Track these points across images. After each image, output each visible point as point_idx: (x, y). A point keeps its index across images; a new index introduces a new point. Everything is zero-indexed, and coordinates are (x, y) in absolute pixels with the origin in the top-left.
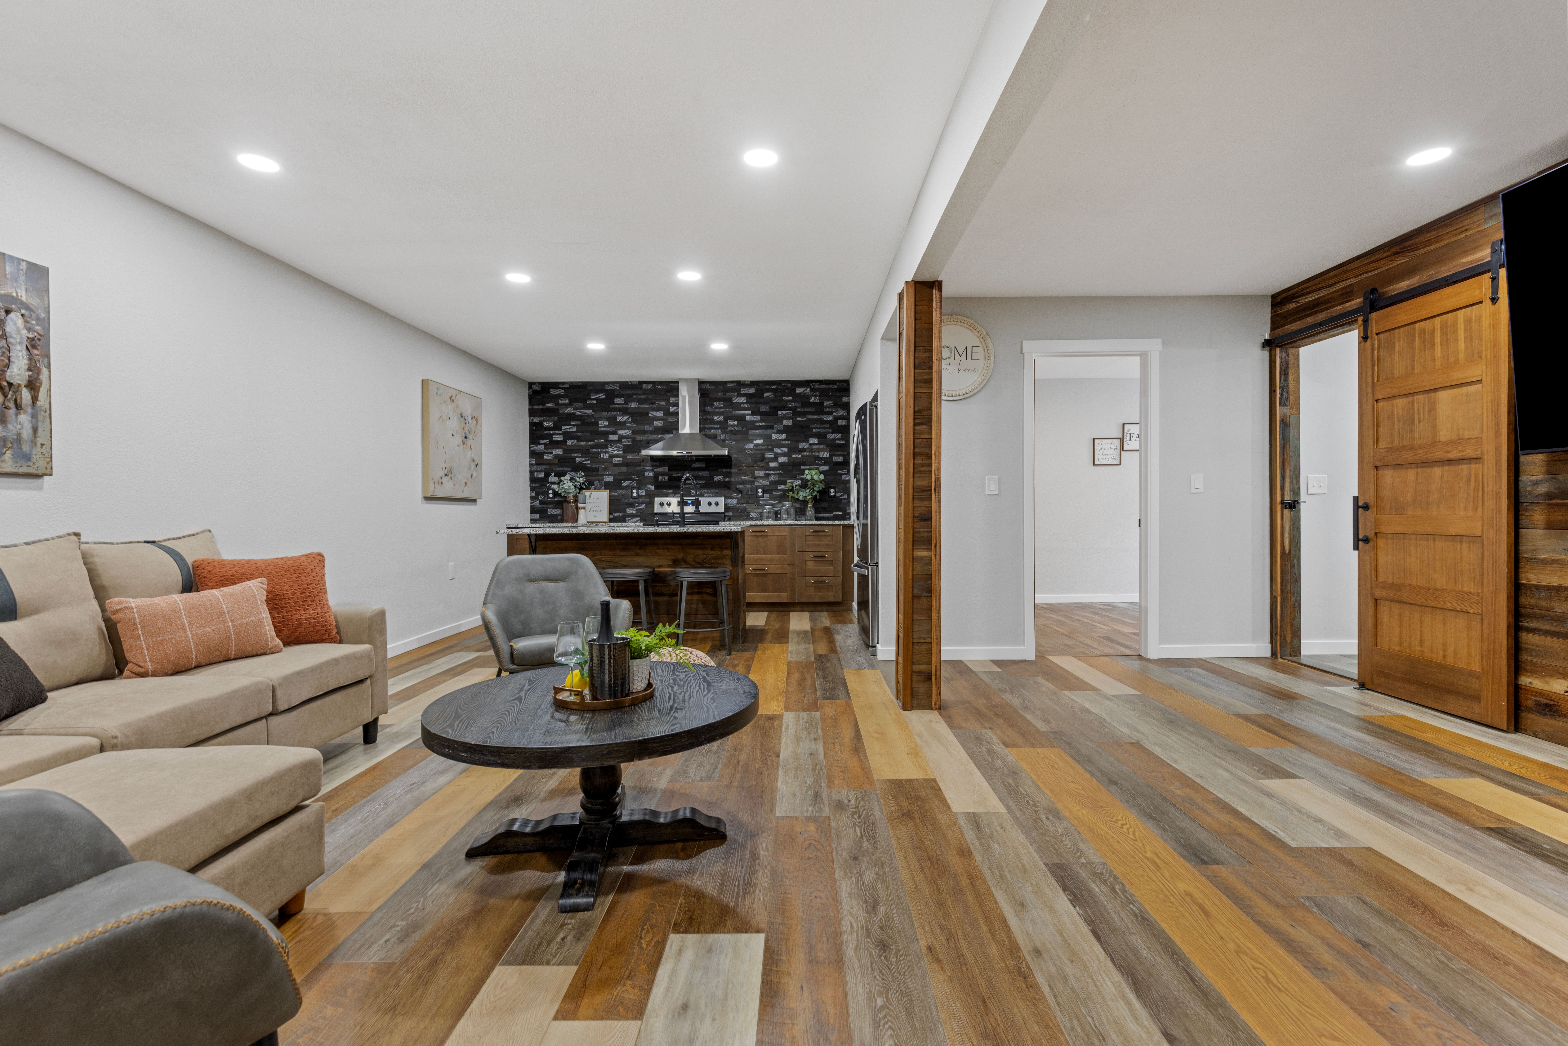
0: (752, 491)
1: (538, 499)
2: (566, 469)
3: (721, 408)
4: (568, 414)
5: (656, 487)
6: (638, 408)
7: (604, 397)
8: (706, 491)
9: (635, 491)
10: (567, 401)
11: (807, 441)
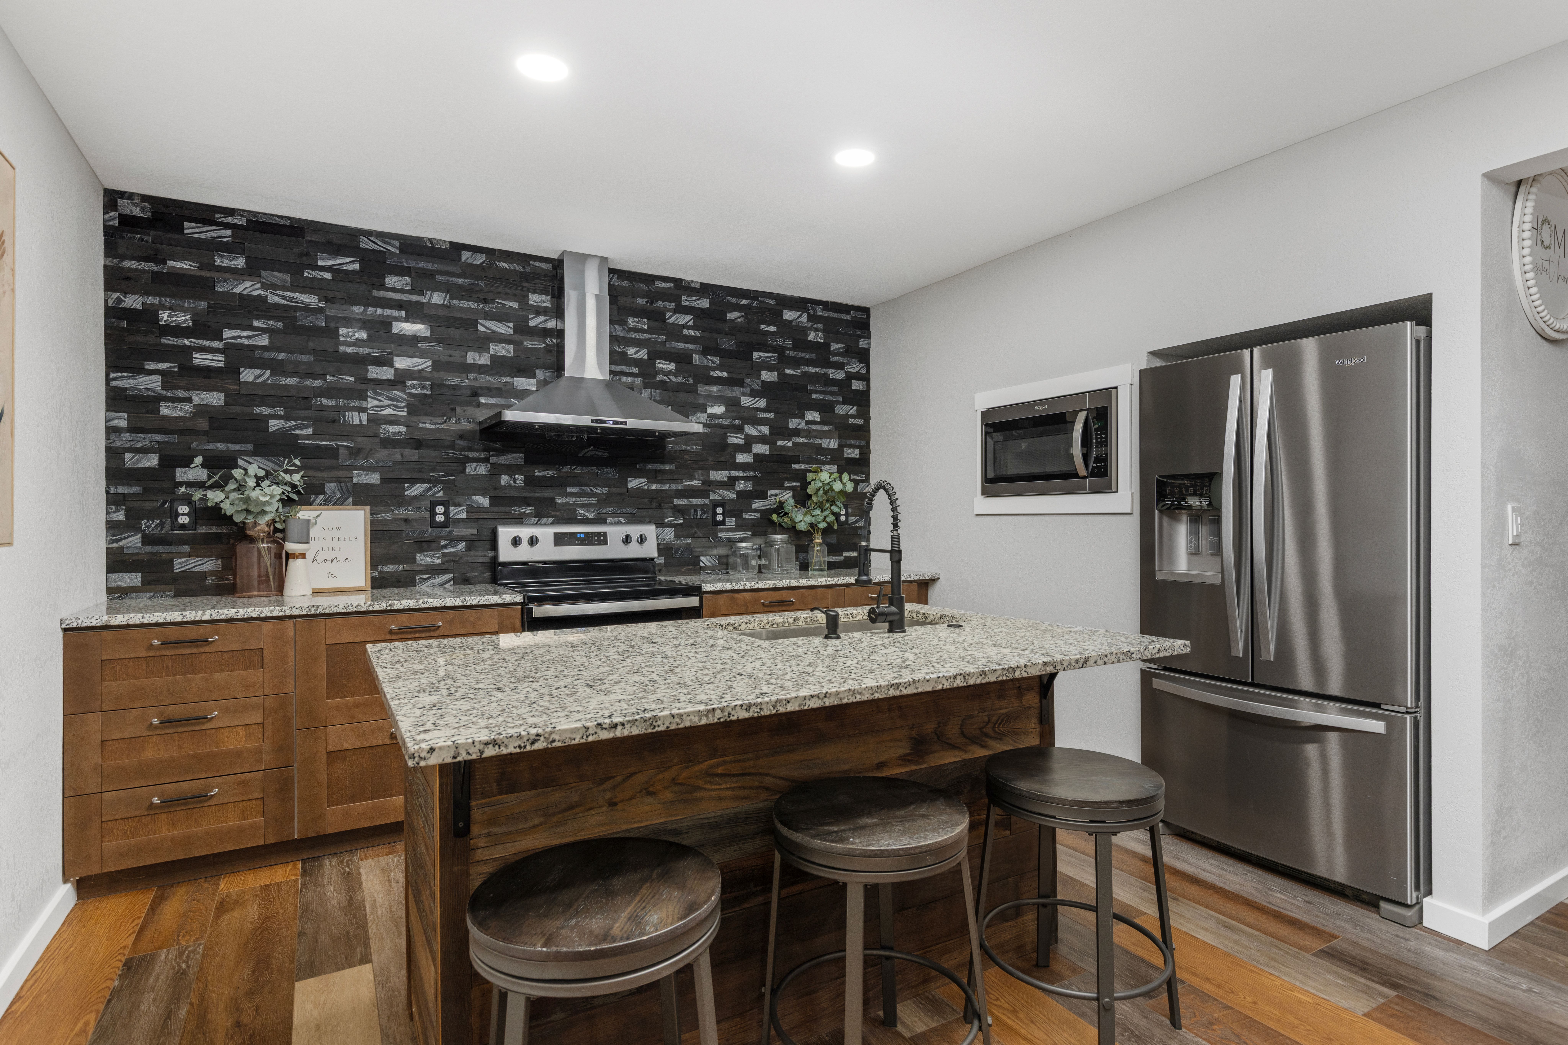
0: (704, 513)
1: (136, 529)
2: (237, 447)
3: (641, 331)
4: (243, 298)
5: (494, 501)
6: (448, 307)
7: (356, 266)
8: (609, 510)
9: (440, 509)
10: (241, 262)
11: (802, 417)
